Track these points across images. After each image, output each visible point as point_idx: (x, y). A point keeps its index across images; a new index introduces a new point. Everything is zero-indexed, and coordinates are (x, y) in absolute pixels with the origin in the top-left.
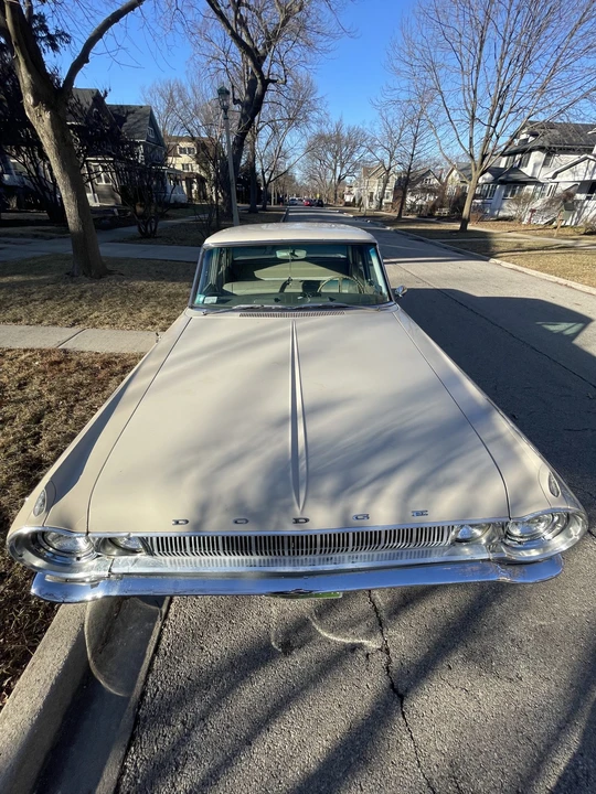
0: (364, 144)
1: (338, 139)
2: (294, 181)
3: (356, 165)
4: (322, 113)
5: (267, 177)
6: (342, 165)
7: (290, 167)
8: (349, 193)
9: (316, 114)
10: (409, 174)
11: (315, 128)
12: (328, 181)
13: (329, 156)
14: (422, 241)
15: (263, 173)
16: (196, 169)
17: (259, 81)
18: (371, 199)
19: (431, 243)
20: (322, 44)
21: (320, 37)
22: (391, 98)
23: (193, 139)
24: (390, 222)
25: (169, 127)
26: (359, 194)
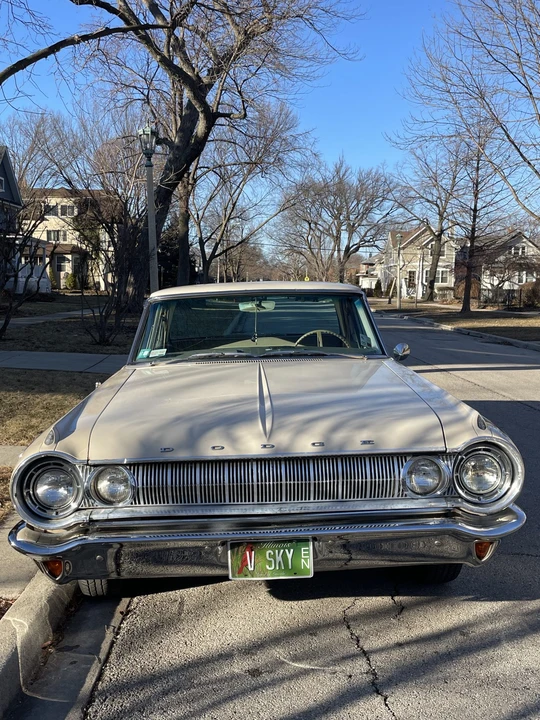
0: (390, 196)
1: (340, 189)
2: (259, 256)
3: (379, 230)
4: (308, 153)
5: (208, 251)
6: (352, 230)
7: (252, 234)
8: (368, 275)
9: (297, 156)
10: (472, 238)
11: (297, 176)
12: (325, 255)
13: (326, 215)
14: (510, 344)
15: (202, 243)
16: (72, 238)
17: (201, 116)
18: (411, 284)
19: (526, 347)
20: (303, 70)
21: (299, 62)
22: (420, 133)
23: (74, 192)
24: (449, 317)
25: (31, 176)
26: (386, 276)
